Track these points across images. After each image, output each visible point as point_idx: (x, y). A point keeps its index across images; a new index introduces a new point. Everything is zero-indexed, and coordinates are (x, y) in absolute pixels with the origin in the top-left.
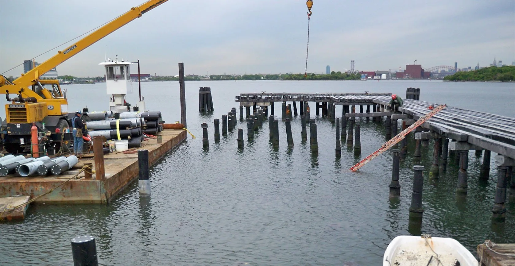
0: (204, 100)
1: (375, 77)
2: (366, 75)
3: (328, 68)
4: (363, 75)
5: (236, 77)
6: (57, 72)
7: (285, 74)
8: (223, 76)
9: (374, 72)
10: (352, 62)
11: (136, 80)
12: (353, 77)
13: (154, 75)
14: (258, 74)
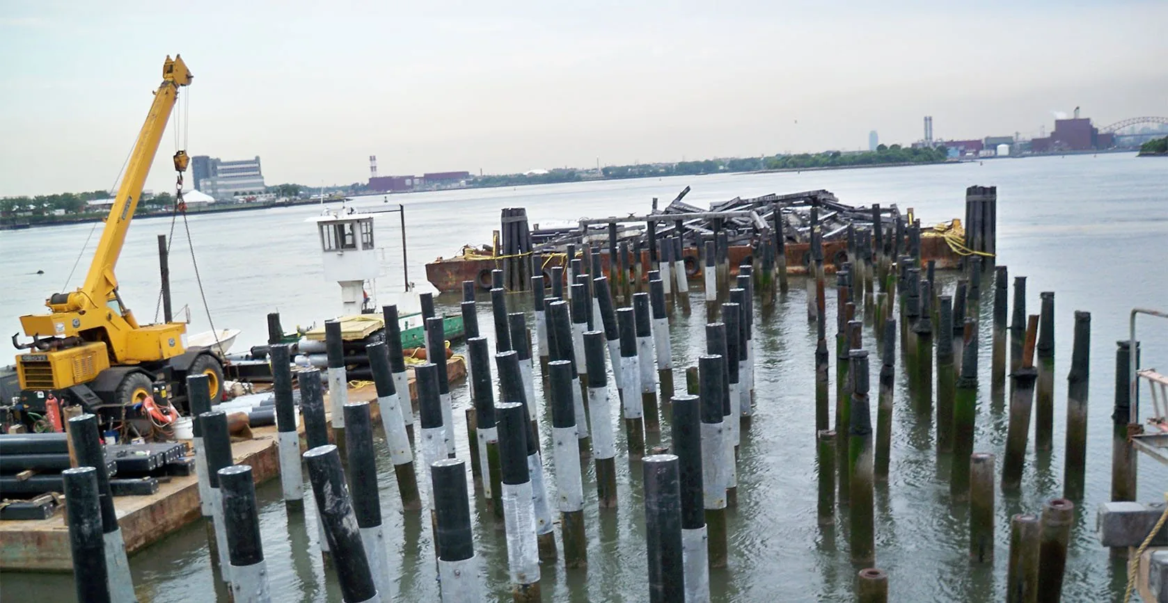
0: (511, 236)
1: (982, 153)
2: (962, 148)
3: (873, 136)
4: (953, 148)
5: (661, 168)
6: (262, 178)
7: (774, 155)
8: (631, 167)
9: (979, 142)
10: (926, 119)
11: (437, 186)
12: (929, 156)
13: (478, 174)
14: (711, 160)
